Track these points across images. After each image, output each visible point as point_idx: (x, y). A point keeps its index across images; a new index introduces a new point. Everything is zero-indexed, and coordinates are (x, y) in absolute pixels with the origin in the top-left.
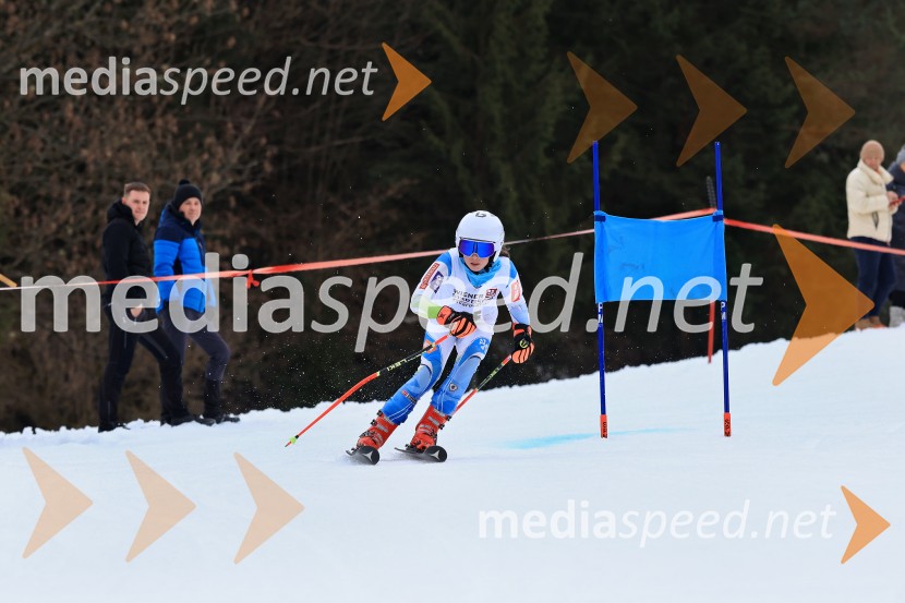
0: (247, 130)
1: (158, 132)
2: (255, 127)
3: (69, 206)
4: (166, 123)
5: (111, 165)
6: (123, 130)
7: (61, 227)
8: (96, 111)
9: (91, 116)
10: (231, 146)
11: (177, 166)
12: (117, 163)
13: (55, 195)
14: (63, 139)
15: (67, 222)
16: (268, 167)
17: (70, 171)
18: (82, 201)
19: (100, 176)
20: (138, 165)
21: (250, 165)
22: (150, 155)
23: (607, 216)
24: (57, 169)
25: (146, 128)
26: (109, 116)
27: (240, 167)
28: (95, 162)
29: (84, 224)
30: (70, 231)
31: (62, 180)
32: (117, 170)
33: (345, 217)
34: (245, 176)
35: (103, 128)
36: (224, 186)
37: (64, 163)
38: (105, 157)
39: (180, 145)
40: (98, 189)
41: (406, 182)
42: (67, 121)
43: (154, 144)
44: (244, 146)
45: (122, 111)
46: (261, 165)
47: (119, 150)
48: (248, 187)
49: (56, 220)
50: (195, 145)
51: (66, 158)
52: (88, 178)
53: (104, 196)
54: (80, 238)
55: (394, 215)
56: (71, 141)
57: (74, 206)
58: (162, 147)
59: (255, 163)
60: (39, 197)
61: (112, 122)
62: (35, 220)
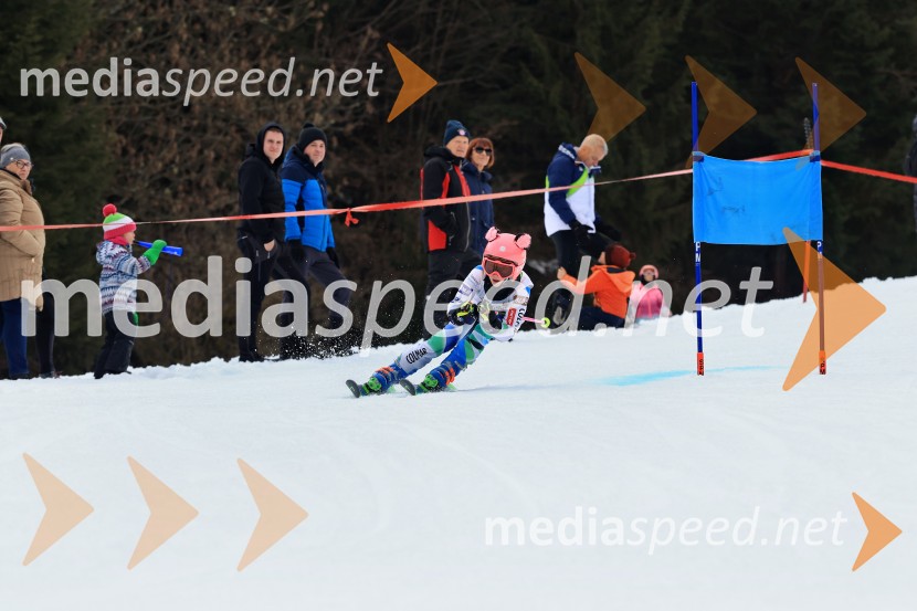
3: (175, 145)
4: (270, 64)
5: (216, 105)
7: (167, 166)
9: (196, 57)
11: (281, 106)
12: (222, 103)
13: (161, 135)
15: (172, 162)
16: (370, 108)
17: (176, 112)
18: (188, 141)
19: (206, 116)
20: (242, 106)
21: (352, 106)
23: (707, 157)
24: (164, 109)
26: (215, 56)
27: (343, 108)
28: (201, 103)
29: (189, 164)
30: (176, 170)
31: (168, 120)
32: (222, 110)
34: (346, 118)
36: (327, 126)
37: (170, 103)
38: (211, 97)
41: (505, 123)
45: (227, 52)
46: (363, 106)
48: (350, 127)
49: (162, 160)
51: (173, 99)
52: (193, 119)
53: (209, 136)
54: (185, 177)
57: (179, 146)
59: (357, 104)
60: (145, 136)
61: (217, 62)
62: (141, 159)
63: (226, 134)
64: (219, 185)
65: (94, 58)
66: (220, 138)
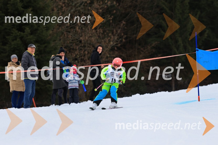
0: (119, 32)
1: (98, 33)
2: (121, 31)
3: (78, 51)
4: (100, 31)
5: (87, 41)
6: (90, 32)
7: (76, 56)
8: (84, 28)
9: (82, 30)
10: (115, 35)
11: (103, 40)
12: (89, 40)
13: (75, 48)
14: (76, 35)
15: (77, 54)
16: (124, 40)
17: (78, 43)
18: (81, 49)
19: (85, 43)
20: (93, 41)
21: (120, 40)
22: (96, 38)
23: (199, 49)
24: (75, 42)
25: (95, 32)
26: (87, 29)
27: (117, 40)
28: (84, 40)
29: (81, 55)
30: (78, 56)
31: (76, 45)
32: (89, 42)
33: (143, 51)
34: (118, 43)
35: (85, 32)
36: (114, 45)
37: (76, 41)
38: (86, 39)
39: (103, 36)
40: (84, 46)
41: (156, 42)
42: (77, 31)
43: (97, 36)
44: (118, 35)
45: (89, 28)
46: (122, 40)
47: (89, 37)
48: (119, 45)
49: (75, 54)
50: (107, 36)
51: (77, 39)
52: (82, 44)
53: (86, 48)
54: (81, 58)
55: (154, 50)
56: (78, 35)
57: (79, 51)
58: (99, 36)
59: (121, 39)
60: (71, 49)
61: (87, 31)
62: (70, 54)
63: (90, 47)
64: (89, 59)
65: (58, 31)
66: (88, 48)
